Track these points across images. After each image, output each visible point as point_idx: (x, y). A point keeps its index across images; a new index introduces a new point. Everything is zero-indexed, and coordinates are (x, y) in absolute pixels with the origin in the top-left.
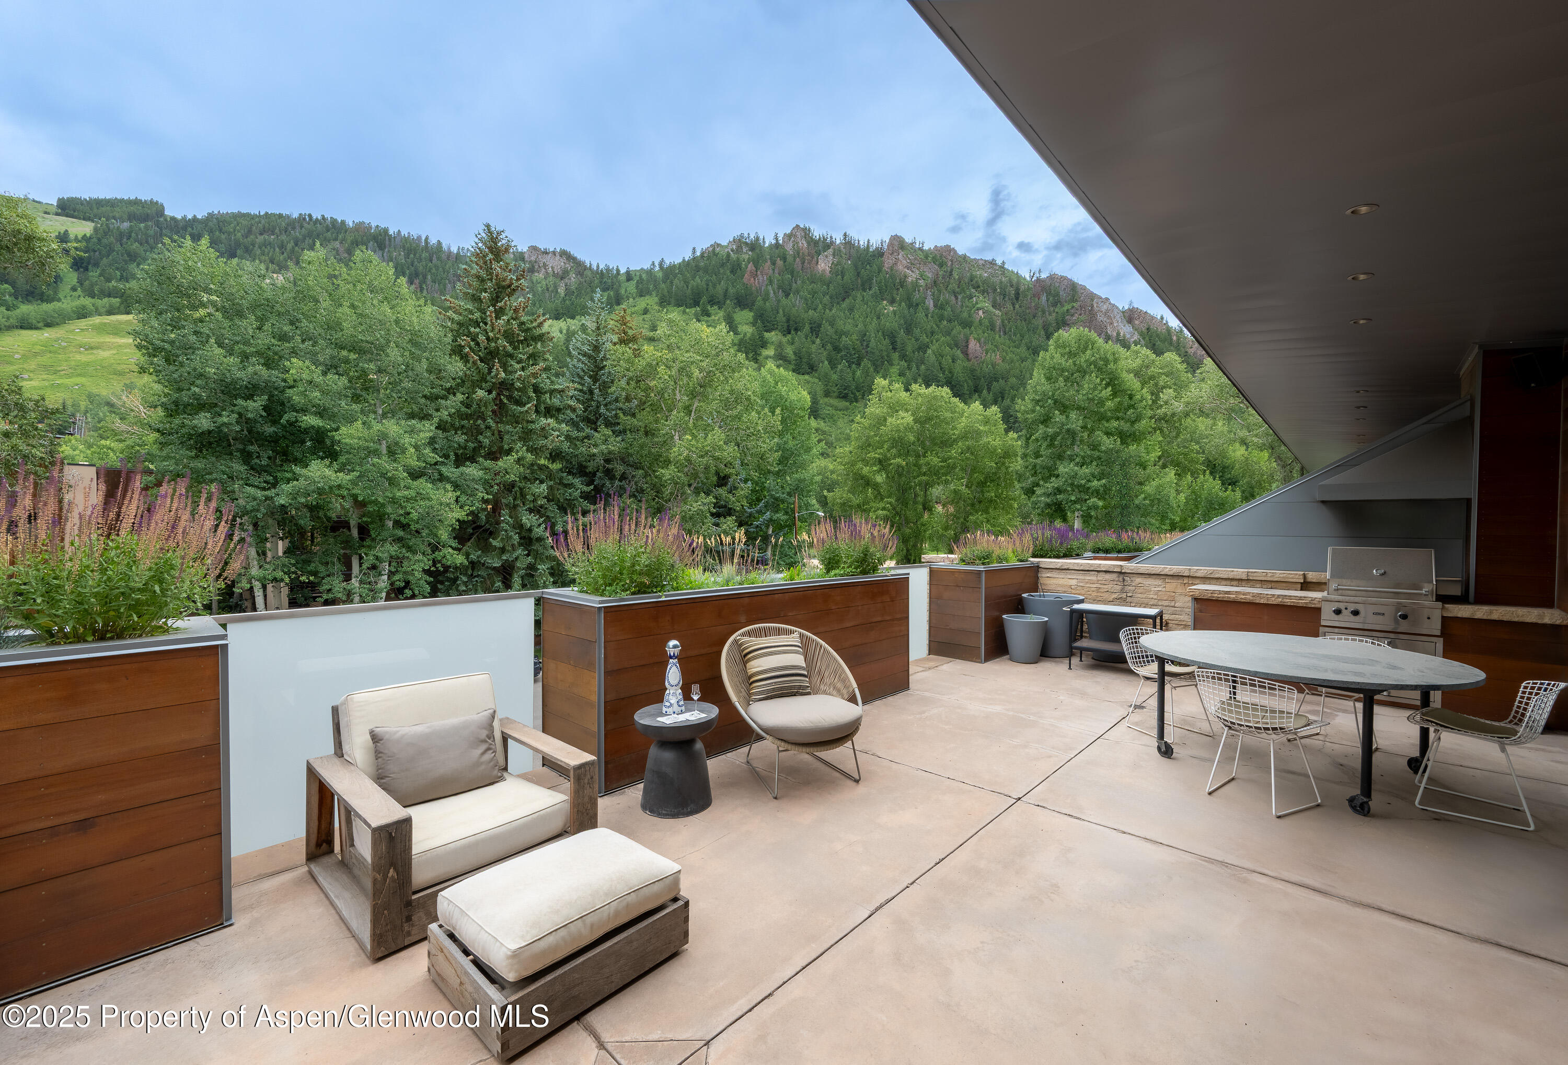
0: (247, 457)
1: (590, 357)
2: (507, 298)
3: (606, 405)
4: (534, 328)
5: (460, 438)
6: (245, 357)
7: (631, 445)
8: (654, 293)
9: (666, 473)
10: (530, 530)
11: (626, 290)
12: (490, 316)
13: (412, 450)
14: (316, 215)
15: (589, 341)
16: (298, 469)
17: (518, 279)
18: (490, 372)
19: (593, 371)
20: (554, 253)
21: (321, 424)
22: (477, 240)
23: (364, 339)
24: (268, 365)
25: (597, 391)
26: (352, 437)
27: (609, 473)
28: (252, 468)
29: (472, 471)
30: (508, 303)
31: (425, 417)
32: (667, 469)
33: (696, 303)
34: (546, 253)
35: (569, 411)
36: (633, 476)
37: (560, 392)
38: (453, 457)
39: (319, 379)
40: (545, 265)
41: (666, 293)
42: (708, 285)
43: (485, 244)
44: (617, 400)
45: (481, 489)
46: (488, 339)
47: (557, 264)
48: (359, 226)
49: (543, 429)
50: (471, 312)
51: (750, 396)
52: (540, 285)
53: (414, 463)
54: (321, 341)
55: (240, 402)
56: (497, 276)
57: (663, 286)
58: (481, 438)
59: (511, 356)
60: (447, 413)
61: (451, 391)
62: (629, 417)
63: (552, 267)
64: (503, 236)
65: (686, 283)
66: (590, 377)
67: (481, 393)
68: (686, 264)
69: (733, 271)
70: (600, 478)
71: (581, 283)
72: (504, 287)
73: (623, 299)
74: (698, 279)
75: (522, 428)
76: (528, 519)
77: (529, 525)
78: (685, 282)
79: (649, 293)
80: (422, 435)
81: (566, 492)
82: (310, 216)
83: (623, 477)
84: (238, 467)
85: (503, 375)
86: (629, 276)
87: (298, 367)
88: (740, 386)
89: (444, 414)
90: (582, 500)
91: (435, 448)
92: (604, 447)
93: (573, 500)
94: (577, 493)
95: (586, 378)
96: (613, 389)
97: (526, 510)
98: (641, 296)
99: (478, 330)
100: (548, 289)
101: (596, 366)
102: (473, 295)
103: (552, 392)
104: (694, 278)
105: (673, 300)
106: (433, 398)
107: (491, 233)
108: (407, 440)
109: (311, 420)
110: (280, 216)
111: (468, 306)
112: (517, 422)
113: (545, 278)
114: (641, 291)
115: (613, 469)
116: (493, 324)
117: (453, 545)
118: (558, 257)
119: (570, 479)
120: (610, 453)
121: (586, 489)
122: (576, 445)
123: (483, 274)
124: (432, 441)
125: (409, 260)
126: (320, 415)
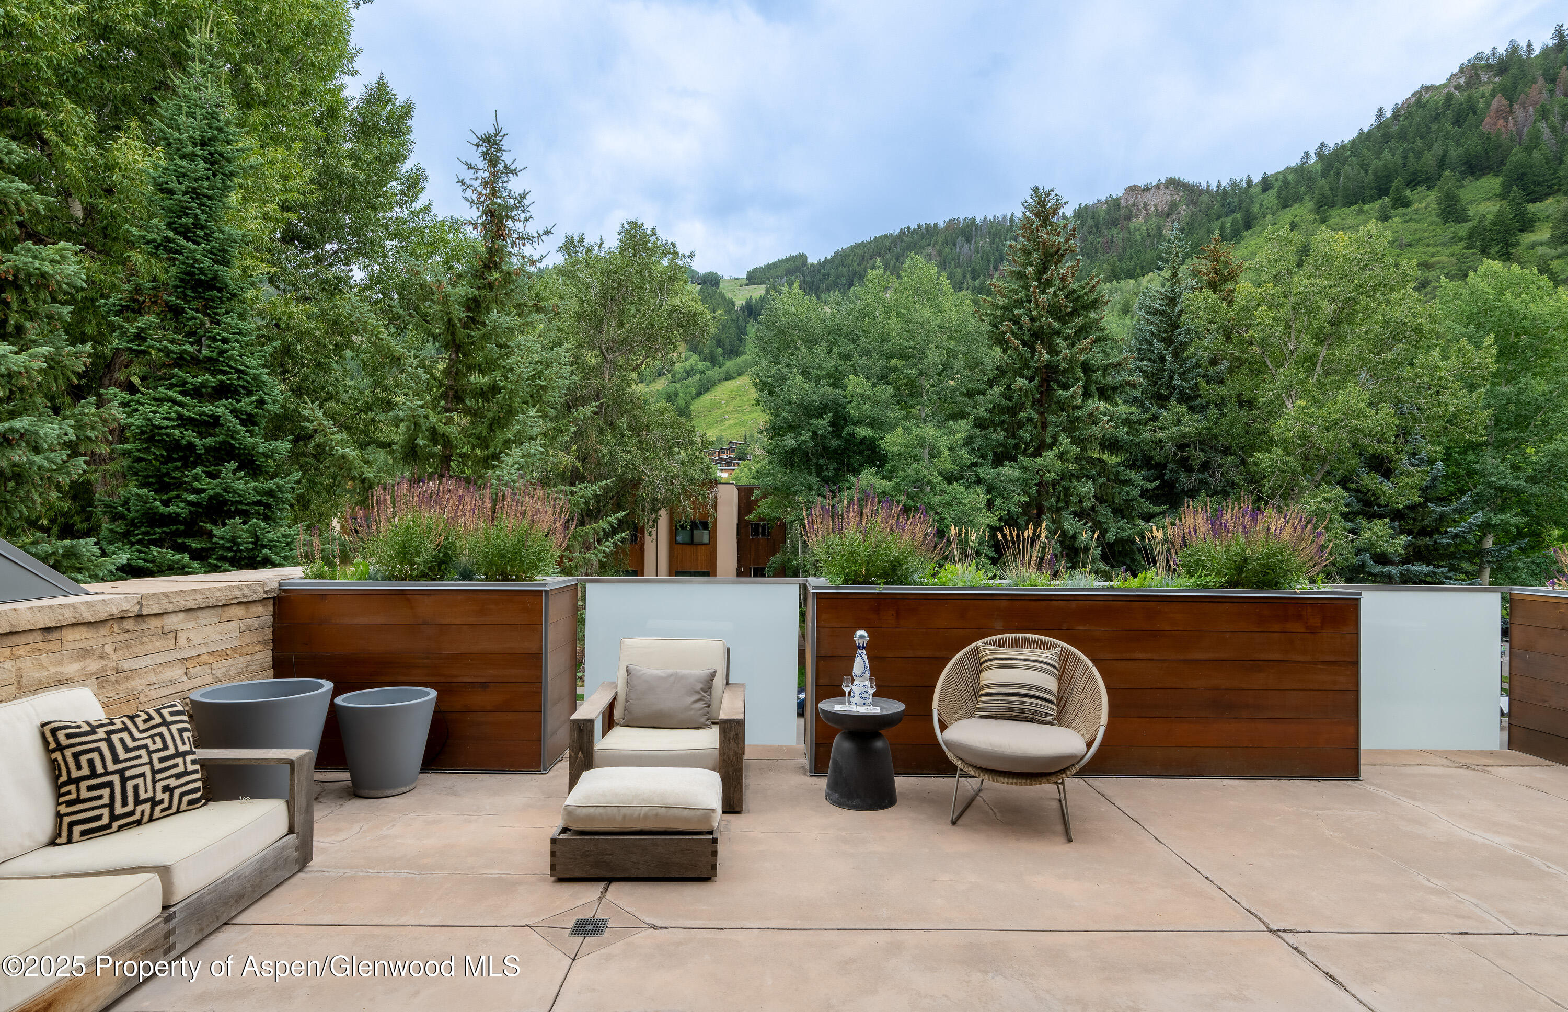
0: (820, 469)
1: (1163, 313)
2: (1053, 267)
3: (1181, 375)
4: (1086, 294)
5: (1001, 435)
6: (818, 380)
7: (1215, 423)
8: (1307, 198)
9: (1263, 459)
10: (1074, 537)
11: (1261, 205)
12: (1034, 292)
13: (946, 453)
14: (914, 226)
15: (1161, 294)
16: (853, 479)
17: (1067, 241)
18: (1033, 356)
19: (1167, 332)
20: (1158, 186)
21: (871, 434)
22: (1023, 209)
23: (907, 345)
24: (834, 386)
25: (1169, 357)
26: (894, 443)
27: (1185, 465)
28: (823, 480)
29: (1009, 471)
30: (1055, 272)
31: (963, 415)
32: (1269, 451)
33: (1382, 192)
34: (1147, 189)
35: (1127, 388)
36: (1220, 466)
37: (1116, 366)
38: (990, 457)
39: (869, 392)
40: (1146, 205)
41: (1327, 191)
42: (1405, 158)
43: (1032, 211)
44: (1198, 365)
45: (1018, 491)
46: (1032, 319)
47: (1159, 200)
48: (951, 224)
49: (1091, 415)
50: (1015, 292)
51: (1420, 324)
52: (1139, 232)
53: (949, 466)
54: (874, 355)
55: (814, 421)
56: (1044, 244)
57: (1322, 182)
58: (1021, 432)
59: (1058, 333)
60: (983, 409)
61: (991, 383)
62: (1215, 386)
63: (1155, 206)
64: (1053, 194)
65: (1364, 166)
66: (1163, 340)
67: (1020, 382)
68: (1364, 138)
69: (1457, 122)
70: (1172, 471)
71: (1194, 214)
72: (1052, 255)
73: (1256, 218)
74: (1387, 155)
75: (1068, 416)
76: (1070, 524)
77: (1072, 532)
78: (1361, 166)
79: (1298, 199)
80: (958, 436)
81: (1122, 490)
82: (909, 228)
83: (1205, 466)
84: (813, 479)
85: (1046, 357)
86: (1266, 184)
87: (855, 384)
88: (1399, 313)
89: (981, 411)
90: (1142, 500)
91: (972, 449)
92: (1174, 429)
93: (1132, 500)
94: (1136, 492)
95: (1155, 342)
96: (1191, 351)
97: (1070, 514)
98: (1285, 207)
99: (1021, 311)
100: (1149, 235)
101: (1171, 325)
102: (1019, 273)
103: (1105, 369)
104: (1378, 155)
105: (1339, 200)
106: (970, 394)
107: (1040, 197)
108: (944, 442)
109: (863, 432)
110: (886, 236)
111: (1013, 287)
112: (1063, 410)
113: (1146, 222)
114: (1286, 200)
115: (1189, 457)
116: (1037, 300)
117: (989, 553)
118: (1163, 189)
119: (1132, 474)
120: (1184, 435)
121: (1148, 485)
122: (1137, 430)
123: (1029, 246)
124: (969, 441)
125: (994, 246)
126: (871, 425)
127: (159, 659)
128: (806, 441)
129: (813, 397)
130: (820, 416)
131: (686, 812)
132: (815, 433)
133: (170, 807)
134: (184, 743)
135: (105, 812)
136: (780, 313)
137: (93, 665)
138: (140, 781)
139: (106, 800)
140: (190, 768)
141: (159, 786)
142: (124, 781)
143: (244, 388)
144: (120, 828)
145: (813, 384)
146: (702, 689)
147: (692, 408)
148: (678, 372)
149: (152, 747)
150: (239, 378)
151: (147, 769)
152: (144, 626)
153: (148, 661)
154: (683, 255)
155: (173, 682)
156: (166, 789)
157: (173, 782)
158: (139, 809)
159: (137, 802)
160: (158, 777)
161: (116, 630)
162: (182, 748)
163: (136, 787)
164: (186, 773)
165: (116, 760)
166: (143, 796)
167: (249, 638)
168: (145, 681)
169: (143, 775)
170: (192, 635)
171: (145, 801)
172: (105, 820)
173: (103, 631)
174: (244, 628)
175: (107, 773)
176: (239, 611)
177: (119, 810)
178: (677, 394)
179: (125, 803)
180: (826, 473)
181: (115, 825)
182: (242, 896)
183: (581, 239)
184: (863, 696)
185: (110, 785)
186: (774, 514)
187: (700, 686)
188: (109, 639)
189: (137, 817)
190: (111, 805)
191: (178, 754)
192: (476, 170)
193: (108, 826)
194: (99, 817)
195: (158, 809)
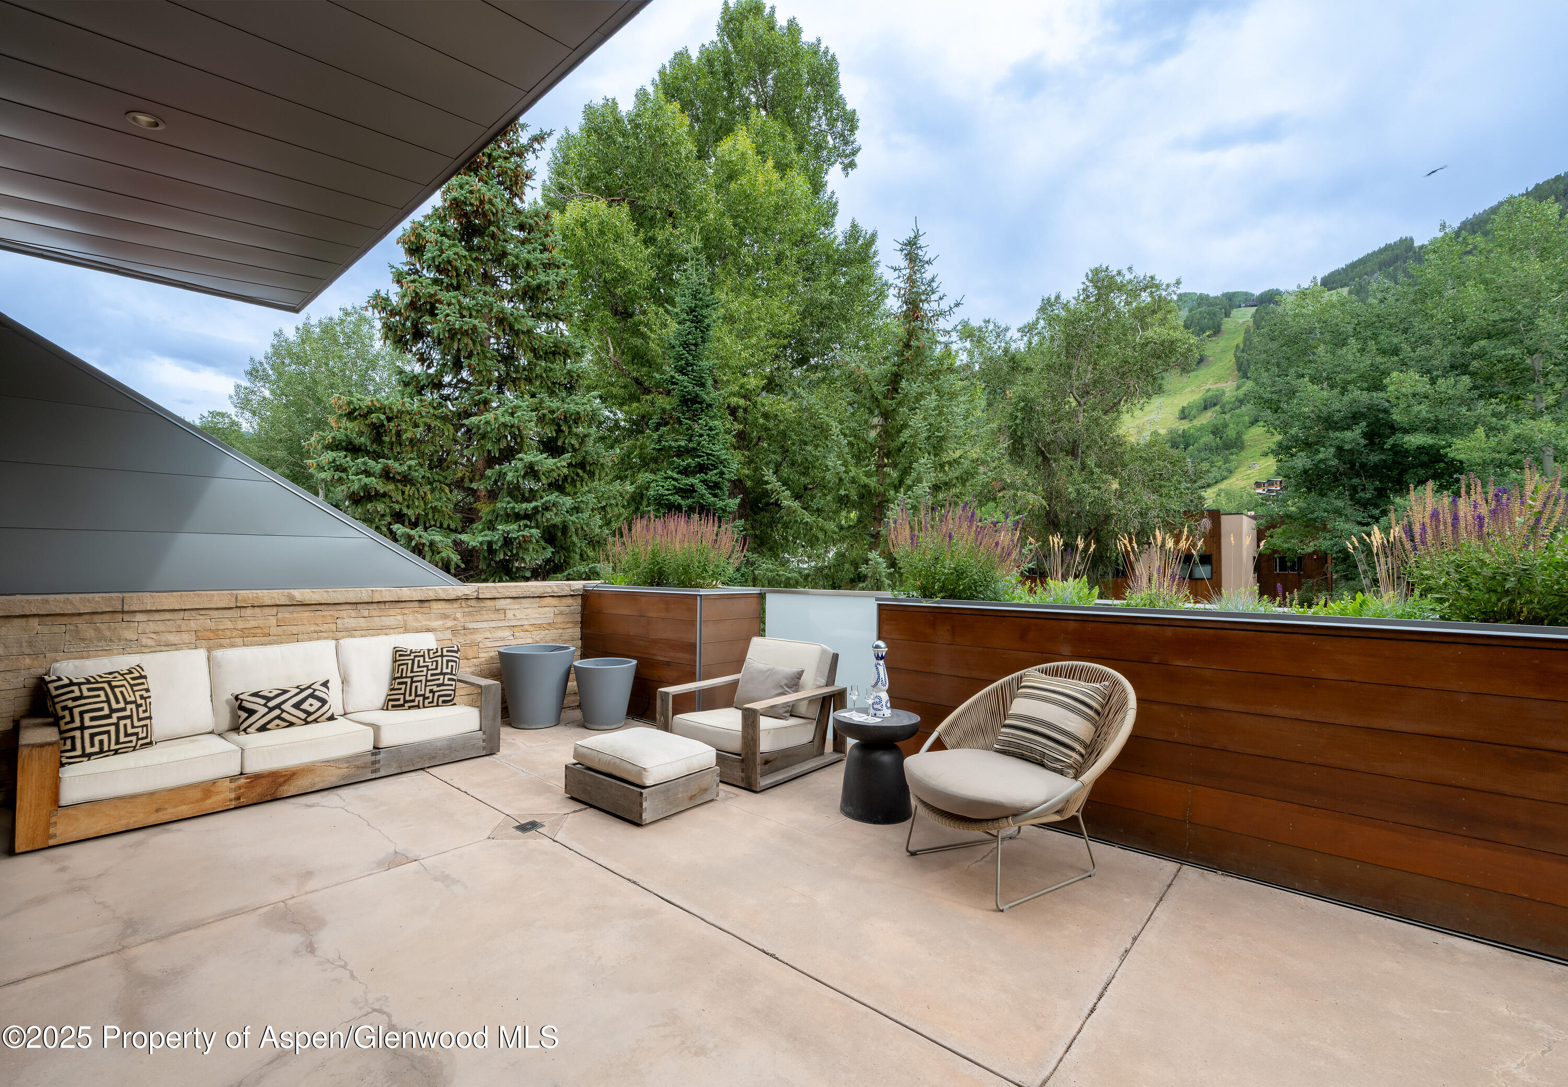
0: (1352, 491)
6: (1345, 386)
21: (1431, 442)
23: (1501, 319)
24: (1370, 389)
26: (1471, 450)
28: (1358, 503)
39: (1425, 389)
54: (1439, 342)
55: (1338, 434)
84: (1342, 503)
87: (1403, 382)
109: (1418, 440)
126: (1434, 430)
127: (493, 624)
128: (1327, 459)
129: (1336, 406)
130: (1348, 428)
131: (629, 766)
132: (1340, 449)
133: (432, 702)
134: (447, 668)
135: (402, 697)
136: (1289, 319)
137: (450, 623)
138: (419, 684)
139: (402, 691)
140: (446, 682)
141: (428, 688)
142: (412, 682)
143: (712, 465)
144: (410, 708)
145: (1336, 391)
146: (786, 685)
147: (1245, 437)
148: (1228, 403)
149: (430, 667)
150: (708, 459)
151: (423, 678)
152: (483, 605)
153: (485, 625)
154: (1168, 286)
155: (503, 639)
156: (431, 691)
157: (435, 688)
158: (417, 699)
159: (416, 695)
160: (428, 684)
161: (464, 605)
162: (445, 670)
163: (416, 687)
164: (443, 685)
165: (412, 671)
166: (419, 693)
167: (560, 619)
168: (482, 636)
169: (421, 681)
170: (517, 613)
171: (420, 696)
172: (401, 702)
173: (456, 605)
174: (557, 612)
175: (406, 677)
176: (554, 601)
177: (408, 698)
178: (1225, 426)
179: (410, 695)
180: (1362, 494)
181: (407, 705)
182: (434, 757)
183: (1058, 297)
184: (875, 706)
185: (406, 683)
186: (1286, 546)
187: (785, 681)
188: (459, 610)
189: (416, 704)
190: (404, 694)
191: (441, 673)
192: (900, 270)
193: (403, 705)
194: (398, 700)
195: (426, 701)
